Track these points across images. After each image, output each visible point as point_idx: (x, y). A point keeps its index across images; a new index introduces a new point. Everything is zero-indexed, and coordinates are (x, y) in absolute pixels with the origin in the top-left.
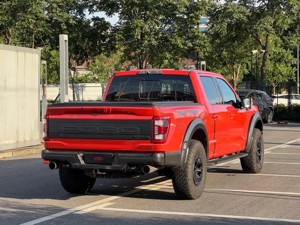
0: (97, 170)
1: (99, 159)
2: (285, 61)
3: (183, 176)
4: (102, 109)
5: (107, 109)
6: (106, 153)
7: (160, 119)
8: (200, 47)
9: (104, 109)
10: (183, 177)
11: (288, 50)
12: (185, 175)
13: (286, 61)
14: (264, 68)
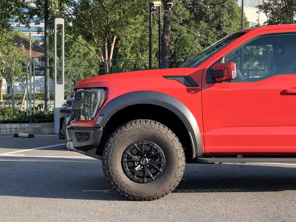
14: (166, 37)
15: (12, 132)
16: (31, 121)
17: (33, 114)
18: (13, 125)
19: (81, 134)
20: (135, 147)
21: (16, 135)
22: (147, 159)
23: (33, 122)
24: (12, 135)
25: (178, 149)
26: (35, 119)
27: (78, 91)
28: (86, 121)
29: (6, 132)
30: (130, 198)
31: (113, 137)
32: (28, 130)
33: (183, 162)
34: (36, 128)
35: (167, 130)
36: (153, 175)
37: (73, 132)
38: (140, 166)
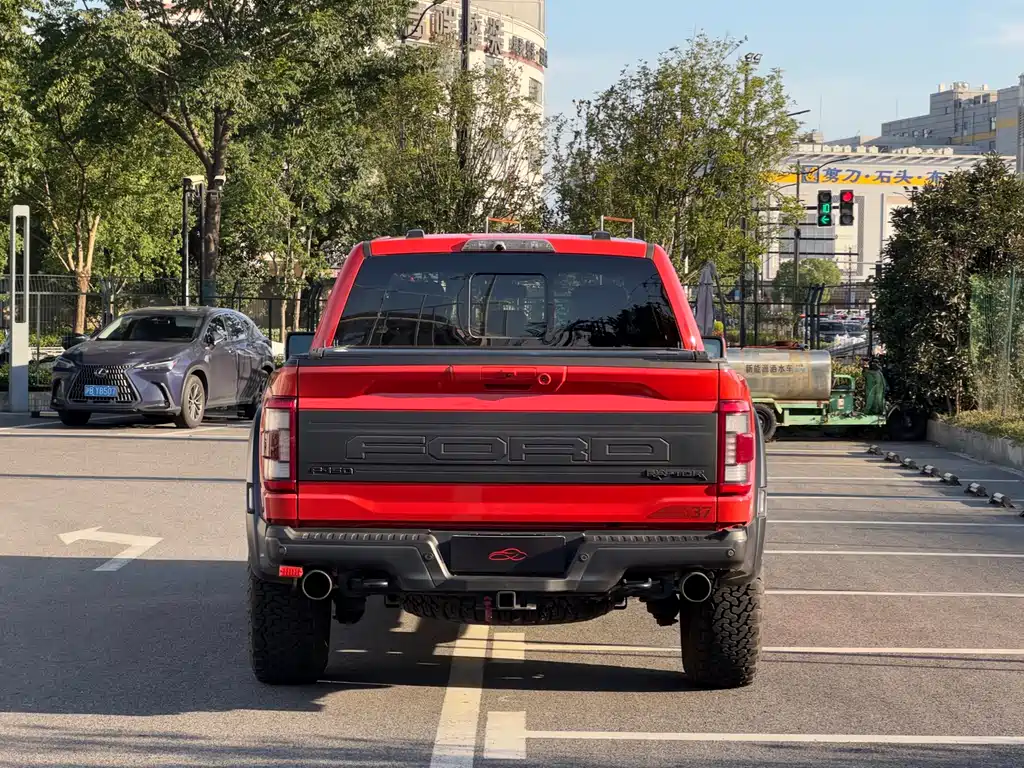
0: (512, 595)
1: (509, 556)
3: (743, 606)
4: (533, 374)
5: (550, 374)
6: (535, 535)
7: (735, 412)
9: (538, 374)
10: (745, 610)
12: (750, 603)
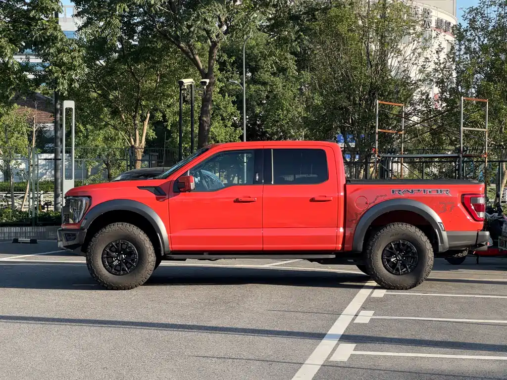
2: (222, 115)
8: (60, 68)
11: (225, 95)
13: (224, 115)
14: (205, 119)
15: (11, 237)
16: (33, 223)
17: (36, 216)
18: (12, 228)
19: (69, 235)
20: (113, 246)
21: (16, 241)
22: (123, 256)
23: (37, 225)
24: (11, 240)
25: (148, 247)
26: (39, 221)
27: (67, 198)
28: (74, 224)
29: (4, 237)
30: (108, 288)
31: (95, 237)
32: (30, 234)
33: (152, 258)
34: (40, 232)
35: (139, 231)
36: (128, 269)
37: (63, 233)
38: (117, 261)
